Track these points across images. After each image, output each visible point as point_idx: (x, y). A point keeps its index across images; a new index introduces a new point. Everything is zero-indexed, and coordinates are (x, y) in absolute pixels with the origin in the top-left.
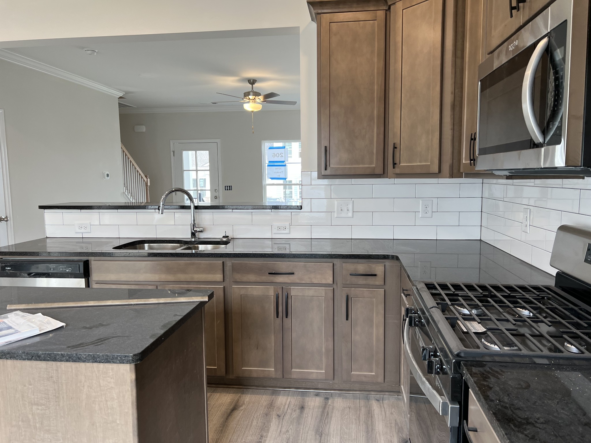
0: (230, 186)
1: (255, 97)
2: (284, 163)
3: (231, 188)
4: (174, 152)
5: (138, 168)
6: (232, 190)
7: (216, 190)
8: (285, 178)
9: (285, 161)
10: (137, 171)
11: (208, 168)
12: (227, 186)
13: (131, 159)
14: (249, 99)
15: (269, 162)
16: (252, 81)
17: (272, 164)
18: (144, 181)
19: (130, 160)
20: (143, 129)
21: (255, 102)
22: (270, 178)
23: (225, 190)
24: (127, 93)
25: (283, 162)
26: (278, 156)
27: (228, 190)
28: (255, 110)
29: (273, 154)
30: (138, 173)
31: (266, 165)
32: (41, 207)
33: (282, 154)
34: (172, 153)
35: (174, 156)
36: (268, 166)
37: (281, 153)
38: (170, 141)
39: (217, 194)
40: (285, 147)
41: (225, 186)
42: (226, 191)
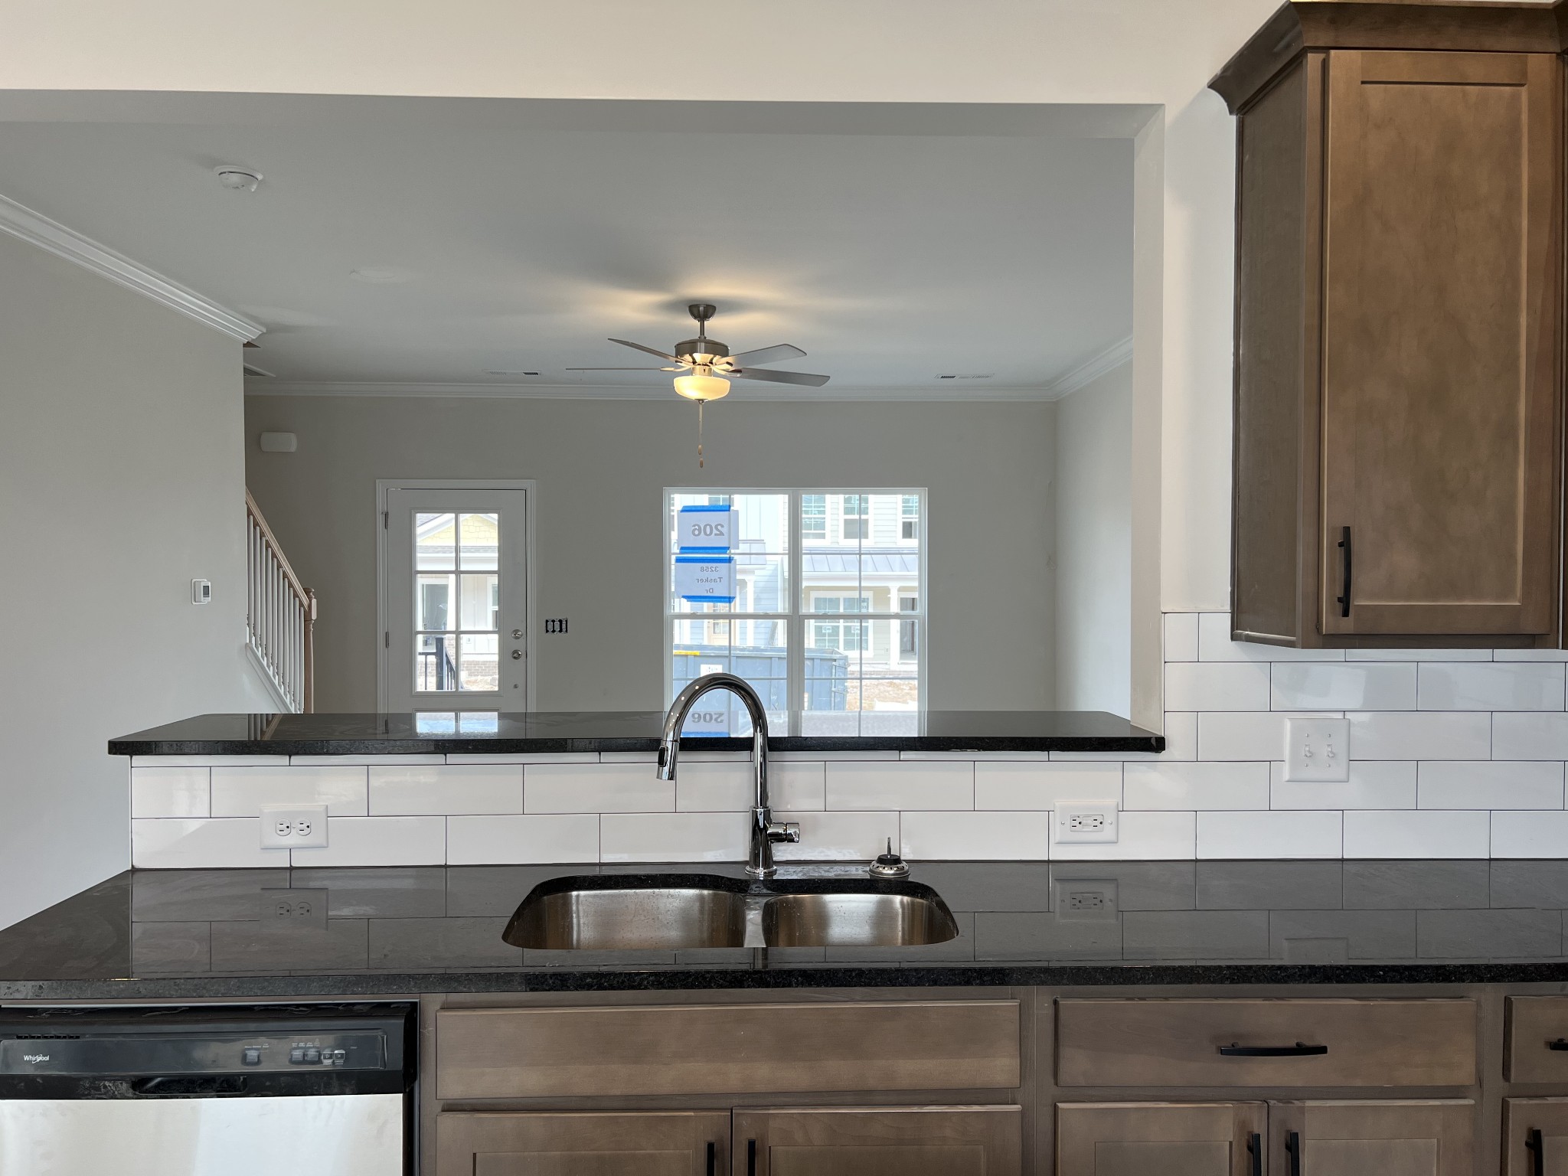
0: (560, 621)
1: (712, 356)
2: (726, 553)
3: (564, 626)
4: (386, 515)
5: (287, 567)
6: (567, 631)
7: (516, 631)
8: (730, 598)
9: (728, 548)
10: (284, 572)
11: (495, 567)
12: (553, 621)
13: (270, 536)
14: (694, 362)
15: (682, 548)
16: (701, 308)
17: (690, 555)
18: (301, 604)
19: (267, 541)
20: (291, 443)
21: (711, 373)
22: (684, 597)
23: (547, 631)
24: (272, 329)
25: (725, 549)
26: (708, 532)
27: (554, 631)
28: (710, 397)
29: (694, 526)
30: (286, 579)
31: (673, 558)
32: (118, 747)
33: (722, 526)
34: (380, 519)
35: (386, 527)
36: (678, 560)
37: (719, 525)
38: (377, 481)
39: (519, 645)
40: (730, 506)
41: (547, 621)
42: (550, 634)
